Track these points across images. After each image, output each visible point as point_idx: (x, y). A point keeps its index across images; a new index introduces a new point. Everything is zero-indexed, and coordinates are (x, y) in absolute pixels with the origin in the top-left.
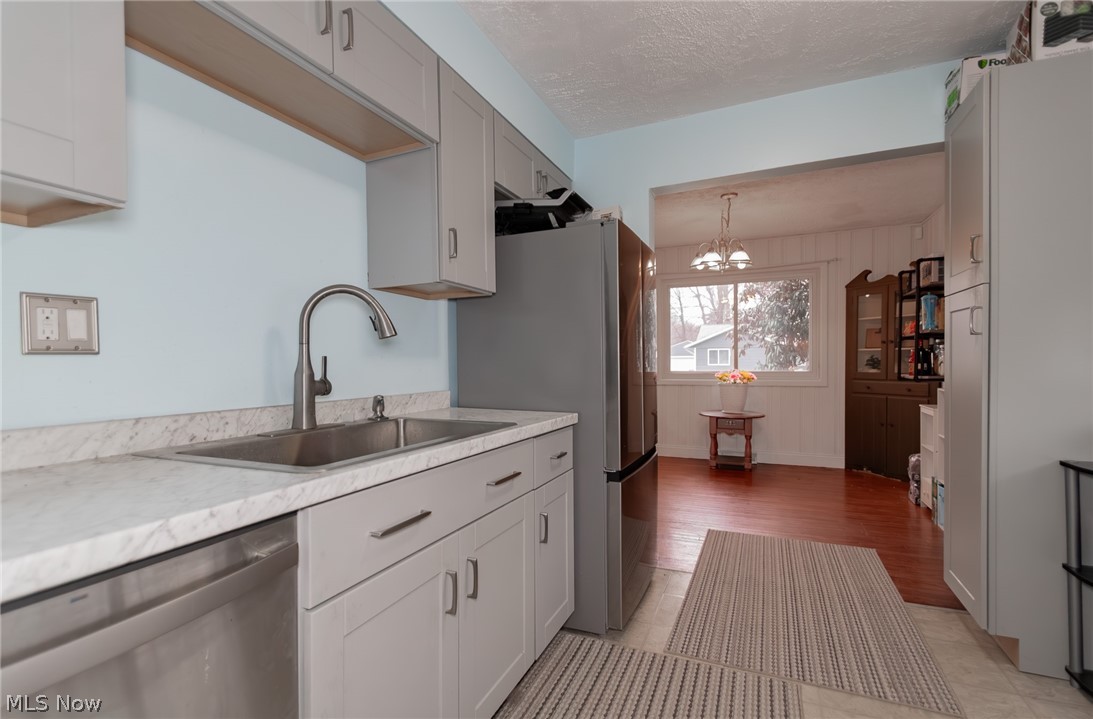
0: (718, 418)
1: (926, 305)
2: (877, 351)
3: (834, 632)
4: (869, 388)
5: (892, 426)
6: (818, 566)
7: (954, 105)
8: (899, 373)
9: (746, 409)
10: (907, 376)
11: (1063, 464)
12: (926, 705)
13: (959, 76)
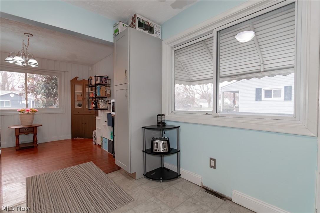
0: (19, 128)
1: (98, 89)
2: (81, 102)
3: (93, 195)
4: (79, 113)
5: (86, 123)
6: (78, 174)
7: (117, 33)
8: (89, 108)
9: (33, 123)
10: (91, 109)
11: (142, 127)
12: (126, 203)
13: (118, 25)
